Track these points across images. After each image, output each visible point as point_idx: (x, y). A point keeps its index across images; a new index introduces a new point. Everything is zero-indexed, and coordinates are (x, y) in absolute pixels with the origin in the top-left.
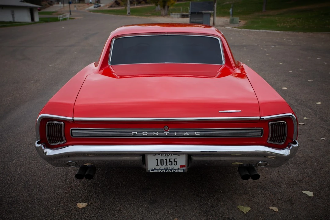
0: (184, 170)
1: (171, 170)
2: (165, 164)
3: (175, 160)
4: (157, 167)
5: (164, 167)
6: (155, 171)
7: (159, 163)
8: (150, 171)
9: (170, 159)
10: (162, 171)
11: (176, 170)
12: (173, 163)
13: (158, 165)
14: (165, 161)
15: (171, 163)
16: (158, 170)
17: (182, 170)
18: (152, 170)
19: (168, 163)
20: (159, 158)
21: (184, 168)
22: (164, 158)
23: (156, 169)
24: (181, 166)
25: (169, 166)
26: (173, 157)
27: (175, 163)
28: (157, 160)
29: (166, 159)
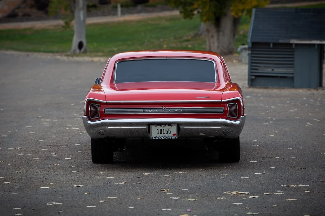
0: (175, 137)
1: (167, 137)
2: (163, 133)
3: (170, 130)
4: (158, 136)
5: (162, 135)
6: (156, 138)
7: (159, 133)
8: (153, 138)
9: (166, 129)
10: (161, 138)
11: (170, 137)
12: (168, 132)
13: (158, 134)
14: (163, 131)
15: (167, 132)
16: (158, 137)
17: (174, 137)
18: (154, 138)
19: (165, 132)
20: (159, 127)
21: (176, 136)
22: (162, 128)
23: (157, 136)
24: (174, 135)
25: (166, 135)
26: (168, 127)
27: (169, 132)
28: (158, 129)
29: (164, 129)
